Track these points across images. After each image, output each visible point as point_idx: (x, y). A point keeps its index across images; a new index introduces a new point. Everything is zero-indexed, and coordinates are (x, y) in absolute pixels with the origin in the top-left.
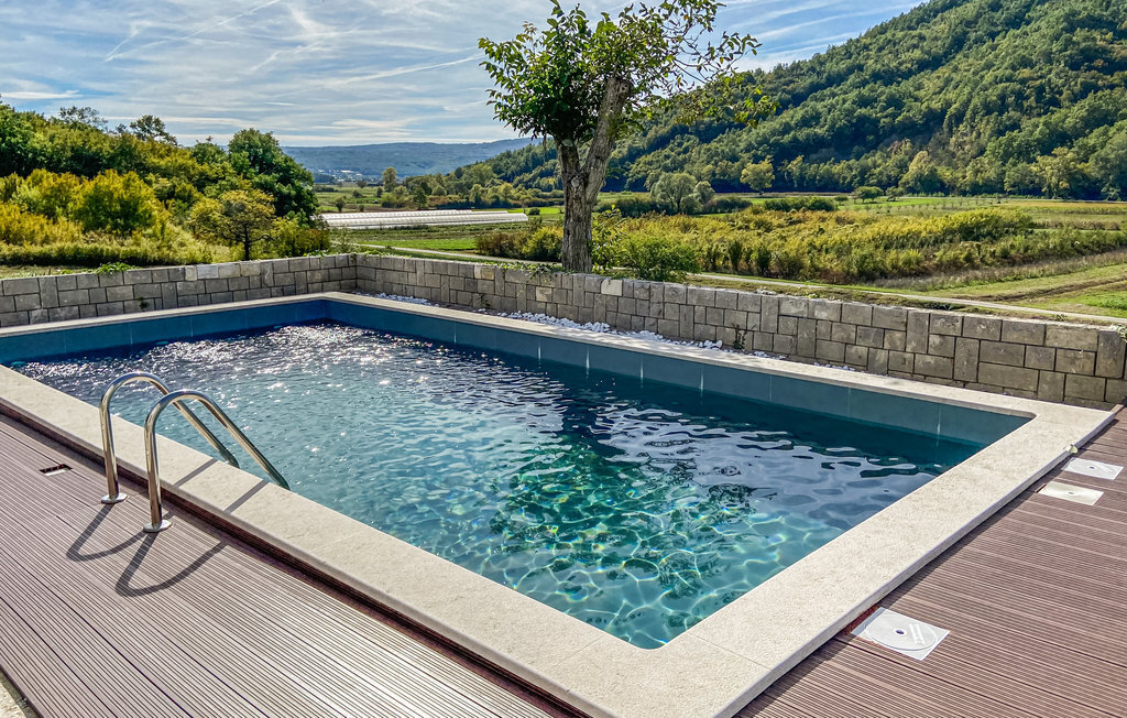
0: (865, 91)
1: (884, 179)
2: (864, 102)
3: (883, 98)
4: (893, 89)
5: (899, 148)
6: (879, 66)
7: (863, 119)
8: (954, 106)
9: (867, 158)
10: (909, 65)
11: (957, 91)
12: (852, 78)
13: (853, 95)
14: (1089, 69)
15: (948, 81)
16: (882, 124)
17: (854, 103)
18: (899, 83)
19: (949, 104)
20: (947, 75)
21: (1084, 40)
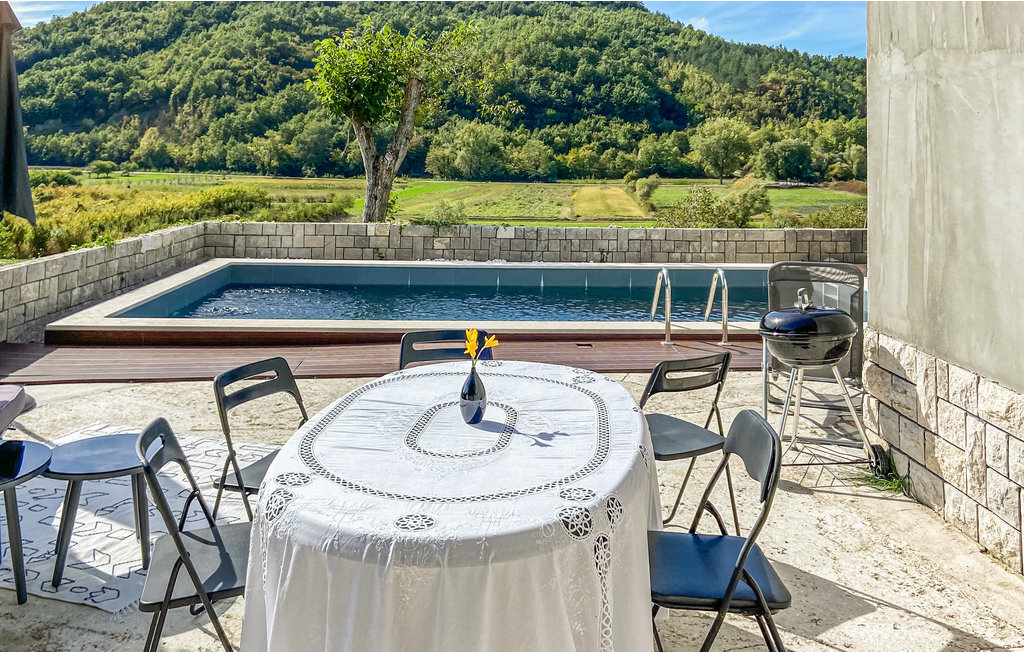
0: (93, 65)
1: (116, 153)
2: (92, 75)
3: (111, 73)
4: (119, 65)
5: (128, 122)
6: (105, 42)
7: (91, 92)
8: (178, 87)
9: (97, 131)
10: (134, 44)
11: (180, 73)
12: (78, 51)
13: (81, 67)
14: (285, 64)
15: (171, 63)
16: (110, 99)
17: (82, 75)
18: (125, 60)
19: (172, 85)
20: (170, 56)
21: (280, 40)
